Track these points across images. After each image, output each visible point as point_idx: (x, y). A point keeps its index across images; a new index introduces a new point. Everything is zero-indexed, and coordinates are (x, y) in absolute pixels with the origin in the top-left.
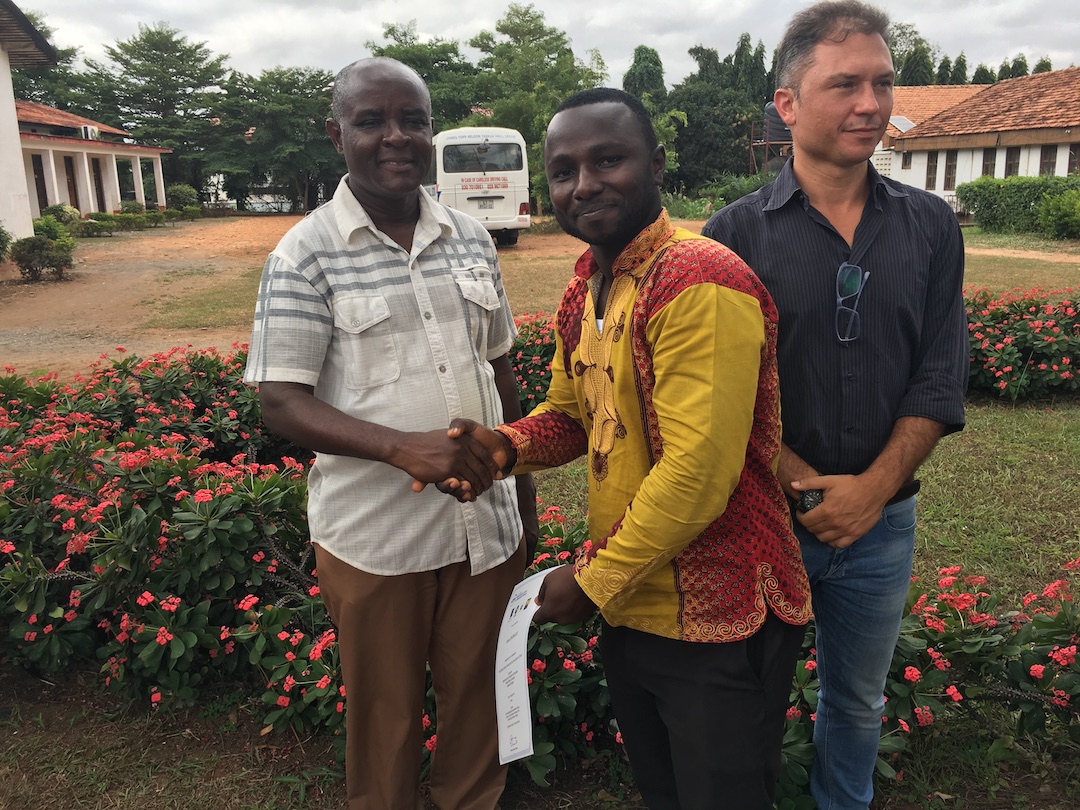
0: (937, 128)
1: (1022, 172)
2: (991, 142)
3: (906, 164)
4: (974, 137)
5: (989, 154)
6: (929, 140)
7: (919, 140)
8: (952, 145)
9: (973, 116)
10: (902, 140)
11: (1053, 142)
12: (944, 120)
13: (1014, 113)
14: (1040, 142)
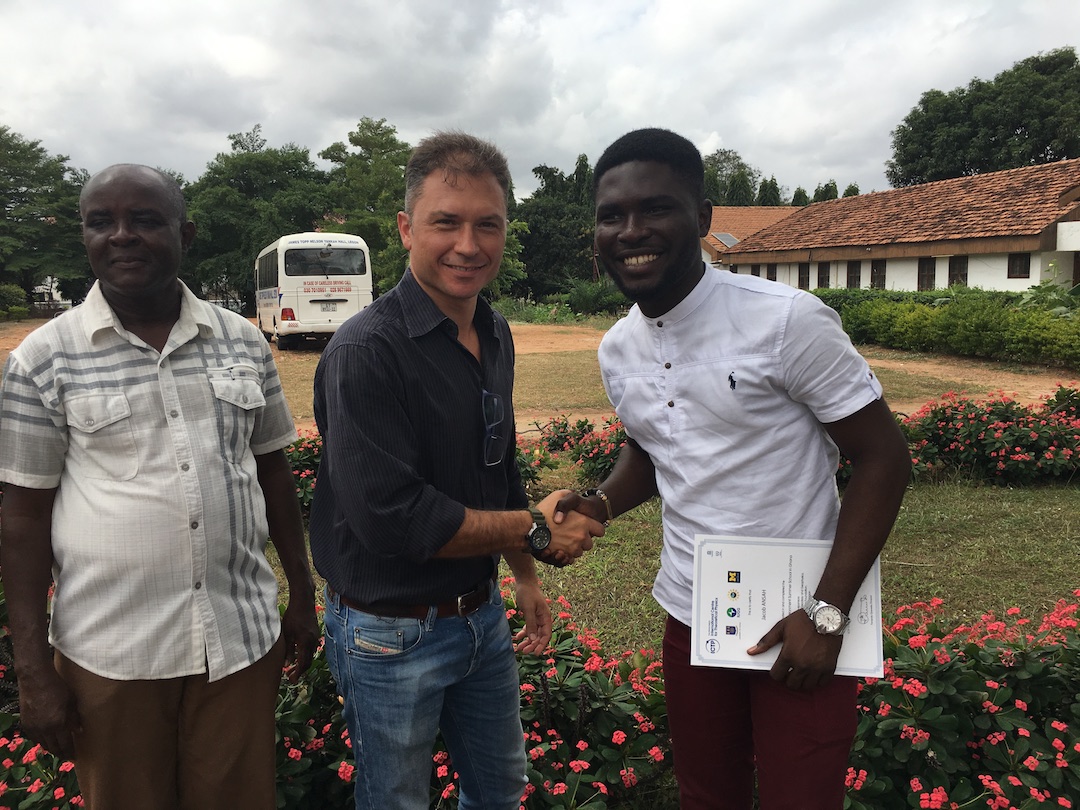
0: (758, 244)
1: (832, 286)
2: (804, 257)
4: (790, 253)
5: (804, 270)
6: (751, 255)
7: (743, 255)
8: (771, 260)
9: (788, 234)
10: (727, 254)
11: (856, 258)
12: (763, 237)
13: (823, 233)
14: (848, 259)
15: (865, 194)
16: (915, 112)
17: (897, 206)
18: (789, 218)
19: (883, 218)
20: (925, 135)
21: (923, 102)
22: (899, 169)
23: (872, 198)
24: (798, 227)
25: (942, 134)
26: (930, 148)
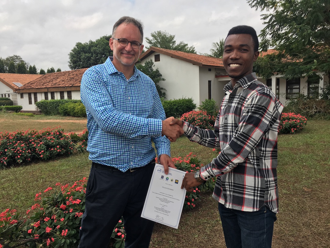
0: (29, 86)
1: (56, 99)
2: (46, 90)
3: (22, 97)
4: (41, 89)
5: (46, 94)
6: (28, 90)
7: (25, 90)
8: (35, 91)
9: (40, 83)
10: (19, 90)
11: (62, 91)
12: (31, 84)
13: (51, 83)
14: (59, 91)
15: (63, 71)
16: (75, 49)
17: (73, 75)
18: (39, 78)
19: (69, 79)
20: (78, 56)
21: (77, 45)
22: (72, 64)
23: (65, 73)
24: (43, 81)
25: (83, 56)
26: (80, 59)
